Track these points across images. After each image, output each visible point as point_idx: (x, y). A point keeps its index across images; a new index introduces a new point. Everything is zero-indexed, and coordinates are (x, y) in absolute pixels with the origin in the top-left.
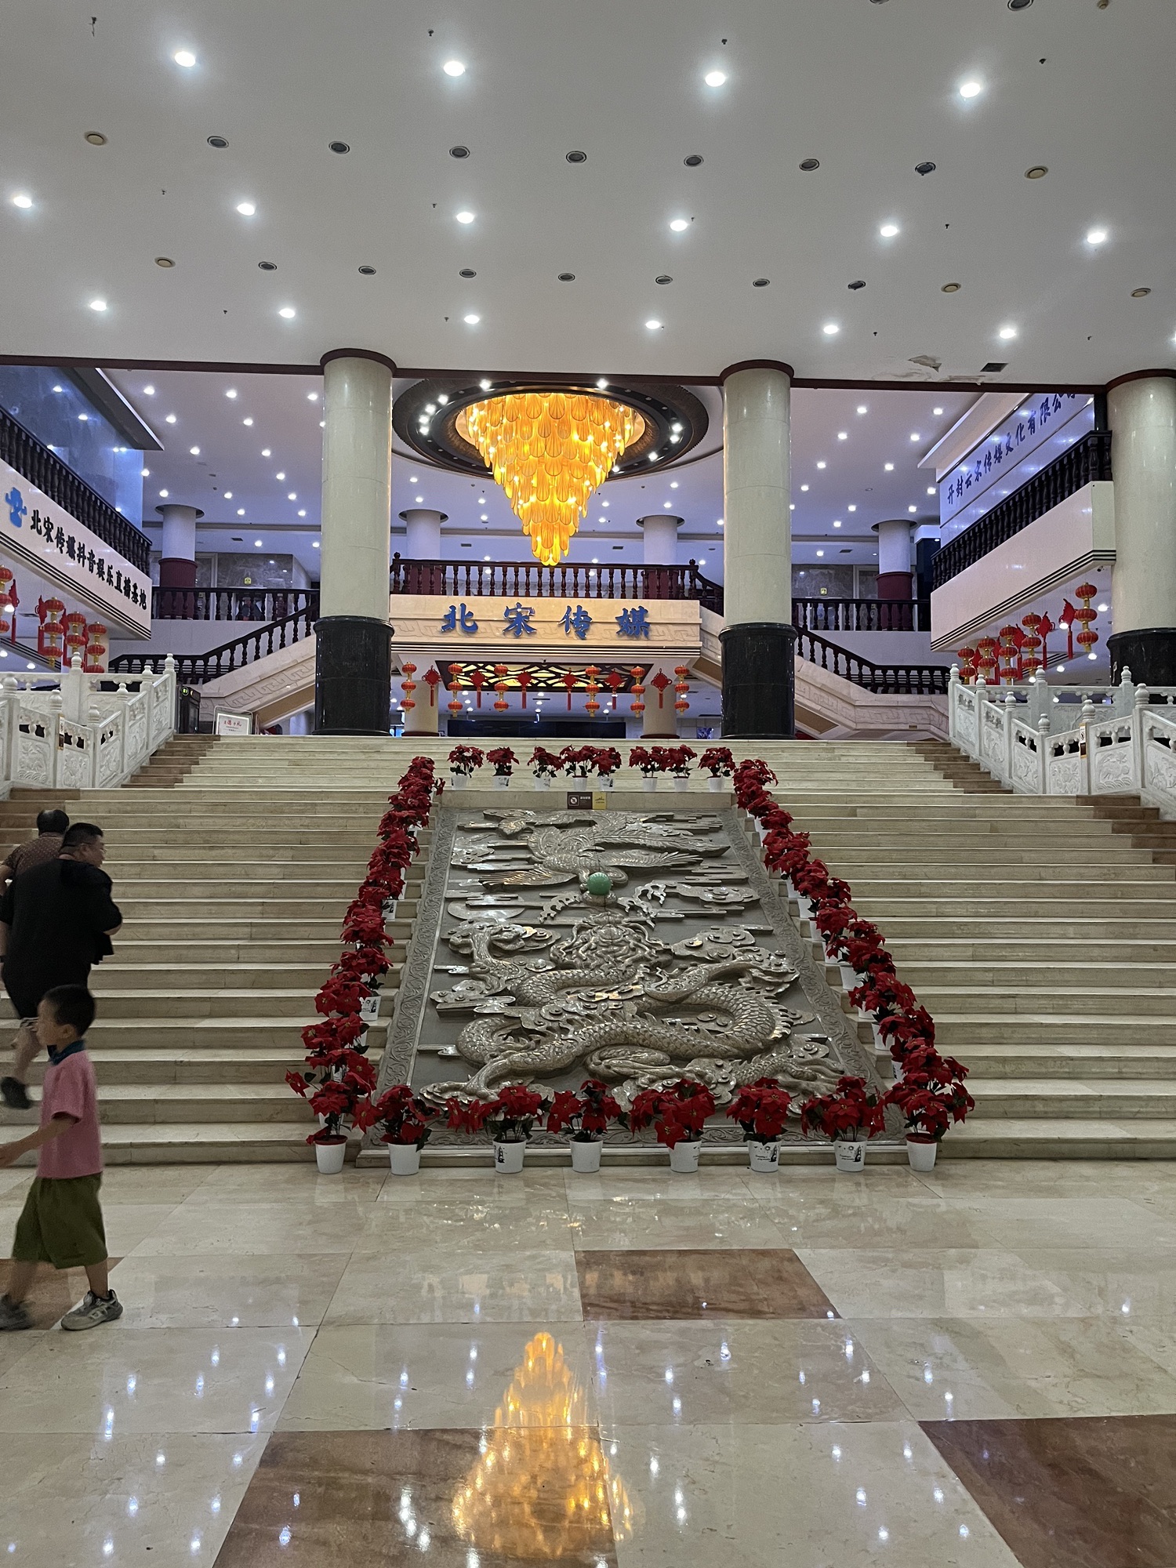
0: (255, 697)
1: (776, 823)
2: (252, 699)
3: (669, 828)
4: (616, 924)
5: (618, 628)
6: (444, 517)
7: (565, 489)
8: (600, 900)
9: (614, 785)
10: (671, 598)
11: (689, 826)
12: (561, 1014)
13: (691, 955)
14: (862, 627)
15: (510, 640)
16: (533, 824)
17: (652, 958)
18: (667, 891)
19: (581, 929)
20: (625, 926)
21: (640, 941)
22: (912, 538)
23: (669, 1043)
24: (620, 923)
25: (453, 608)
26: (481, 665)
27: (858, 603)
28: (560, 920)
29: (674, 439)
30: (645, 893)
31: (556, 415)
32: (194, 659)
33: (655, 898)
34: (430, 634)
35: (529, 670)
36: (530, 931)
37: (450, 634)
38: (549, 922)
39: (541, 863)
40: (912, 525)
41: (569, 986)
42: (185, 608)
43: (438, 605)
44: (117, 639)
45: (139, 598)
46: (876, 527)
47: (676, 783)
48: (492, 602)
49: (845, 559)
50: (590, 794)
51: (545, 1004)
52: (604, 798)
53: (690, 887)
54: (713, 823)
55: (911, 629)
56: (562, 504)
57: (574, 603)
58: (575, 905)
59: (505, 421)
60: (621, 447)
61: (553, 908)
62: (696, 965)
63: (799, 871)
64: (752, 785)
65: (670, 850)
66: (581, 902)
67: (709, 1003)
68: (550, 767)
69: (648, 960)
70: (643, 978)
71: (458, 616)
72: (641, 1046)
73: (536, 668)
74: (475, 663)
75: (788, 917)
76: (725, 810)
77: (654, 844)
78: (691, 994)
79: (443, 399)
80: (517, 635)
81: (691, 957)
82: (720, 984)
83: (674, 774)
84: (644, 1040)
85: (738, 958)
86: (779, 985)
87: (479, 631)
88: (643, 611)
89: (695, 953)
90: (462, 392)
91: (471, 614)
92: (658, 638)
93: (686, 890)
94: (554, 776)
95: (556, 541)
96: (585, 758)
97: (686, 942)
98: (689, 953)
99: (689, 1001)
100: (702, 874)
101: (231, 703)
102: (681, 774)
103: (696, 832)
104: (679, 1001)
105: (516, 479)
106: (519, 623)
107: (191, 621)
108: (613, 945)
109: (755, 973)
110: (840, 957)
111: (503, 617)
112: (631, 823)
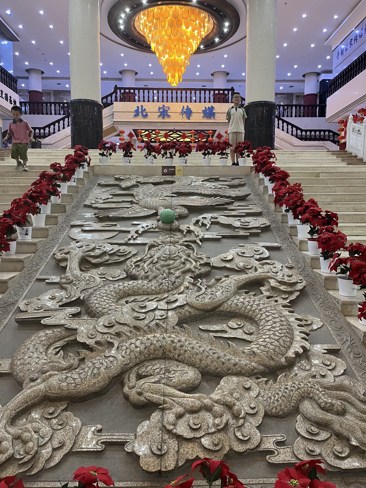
0: (64, 144)
1: (280, 178)
2: (63, 145)
3: (216, 184)
4: (174, 243)
5: (203, 115)
6: (136, 73)
7: (180, 52)
8: (168, 227)
9: (188, 162)
10: (224, 102)
11: (227, 183)
12: (113, 326)
13: (225, 266)
14: (297, 116)
15: (161, 120)
16: (139, 182)
17: (197, 270)
18: (212, 220)
19: (152, 246)
20: (181, 245)
21: (189, 256)
22: (318, 80)
23: (201, 360)
24: (178, 242)
25: (138, 107)
26: (150, 131)
27: (296, 106)
28: (139, 241)
29: (226, 30)
30: (197, 222)
31: (176, 16)
32: (40, 129)
33: (204, 225)
34: (129, 118)
35: (169, 134)
36: (116, 248)
37: (137, 118)
38: (131, 242)
39: (138, 203)
40: (318, 74)
41: (129, 295)
42: (38, 110)
43: (132, 106)
44: (6, 120)
45: (13, 102)
46: (304, 76)
47: (221, 161)
48: (153, 104)
49: (290, 91)
50: (174, 167)
51: (103, 314)
52: (182, 169)
53: (226, 218)
54: (241, 181)
55: (316, 116)
56: (179, 58)
57: (185, 105)
58: (152, 230)
59: (154, 21)
60: (204, 34)
61: (137, 232)
62: (227, 276)
63: (298, 206)
64: (264, 158)
65: (215, 196)
66: (156, 228)
67: (237, 311)
68: (153, 154)
69: (193, 272)
70: (187, 288)
71: (140, 111)
72: (177, 360)
73: (171, 133)
74: (148, 130)
75: (289, 237)
76: (247, 175)
77: (207, 192)
78: (224, 302)
79: (128, 10)
80: (164, 118)
81: (225, 268)
82: (246, 293)
83: (220, 156)
84: (179, 355)
85: (260, 270)
86: (291, 293)
87: (148, 116)
88: (213, 108)
89: (228, 265)
90: (135, 6)
91: (145, 109)
92: (218, 119)
93: (223, 220)
94: (155, 158)
95: (177, 75)
96: (173, 147)
97: (223, 256)
98: (223, 265)
99: (221, 308)
100: (234, 210)
101: (54, 146)
102: (224, 156)
103: (231, 187)
104: (214, 309)
105: (160, 47)
106: (164, 113)
107: (41, 115)
108: (170, 259)
109: (273, 283)
110: (339, 271)
111: (157, 111)
112: (195, 182)
